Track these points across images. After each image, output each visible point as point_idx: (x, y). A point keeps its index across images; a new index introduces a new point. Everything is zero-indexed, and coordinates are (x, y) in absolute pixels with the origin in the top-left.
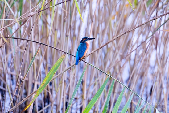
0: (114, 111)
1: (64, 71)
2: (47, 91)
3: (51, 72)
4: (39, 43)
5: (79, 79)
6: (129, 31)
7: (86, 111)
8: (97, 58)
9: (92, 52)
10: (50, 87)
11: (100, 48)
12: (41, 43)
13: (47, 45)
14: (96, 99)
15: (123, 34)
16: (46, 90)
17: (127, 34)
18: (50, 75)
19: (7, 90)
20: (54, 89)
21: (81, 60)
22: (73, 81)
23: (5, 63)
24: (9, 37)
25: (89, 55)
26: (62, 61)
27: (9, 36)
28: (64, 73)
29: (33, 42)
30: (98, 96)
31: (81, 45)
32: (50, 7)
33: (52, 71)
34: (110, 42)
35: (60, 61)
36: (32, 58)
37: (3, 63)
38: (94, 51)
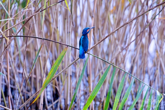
0: (117, 97)
3: (55, 65)
6: (128, 23)
7: (91, 99)
8: (99, 52)
9: (94, 46)
10: (57, 83)
11: (101, 41)
13: (51, 40)
15: (122, 27)
16: (54, 86)
19: (17, 88)
23: (12, 62)
24: (14, 36)
25: (91, 49)
27: (13, 34)
28: (69, 67)
29: (37, 39)
30: (101, 84)
32: (51, 6)
34: (110, 35)
35: (63, 54)
37: (11, 63)
38: (95, 44)
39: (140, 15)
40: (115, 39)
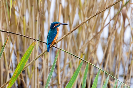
1: (35, 59)
2: (21, 79)
3: (22, 62)
4: (7, 32)
5: (52, 64)
6: (100, 13)
9: (63, 37)
10: (23, 75)
11: (71, 32)
12: (9, 32)
13: (16, 33)
14: (72, 85)
15: (94, 16)
16: (19, 79)
17: (97, 16)
18: (21, 64)
20: (27, 76)
21: (52, 46)
22: (46, 67)
25: (60, 40)
26: (32, 49)
28: (36, 61)
29: (1, 32)
30: (73, 82)
31: (51, 31)
33: (23, 60)
34: (81, 25)
35: (31, 49)
36: (2, 46)
39: (114, 4)
40: (88, 28)
